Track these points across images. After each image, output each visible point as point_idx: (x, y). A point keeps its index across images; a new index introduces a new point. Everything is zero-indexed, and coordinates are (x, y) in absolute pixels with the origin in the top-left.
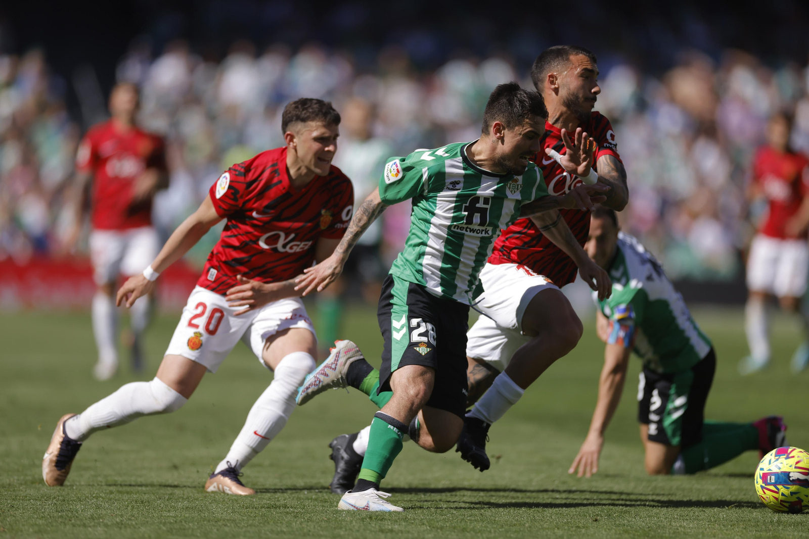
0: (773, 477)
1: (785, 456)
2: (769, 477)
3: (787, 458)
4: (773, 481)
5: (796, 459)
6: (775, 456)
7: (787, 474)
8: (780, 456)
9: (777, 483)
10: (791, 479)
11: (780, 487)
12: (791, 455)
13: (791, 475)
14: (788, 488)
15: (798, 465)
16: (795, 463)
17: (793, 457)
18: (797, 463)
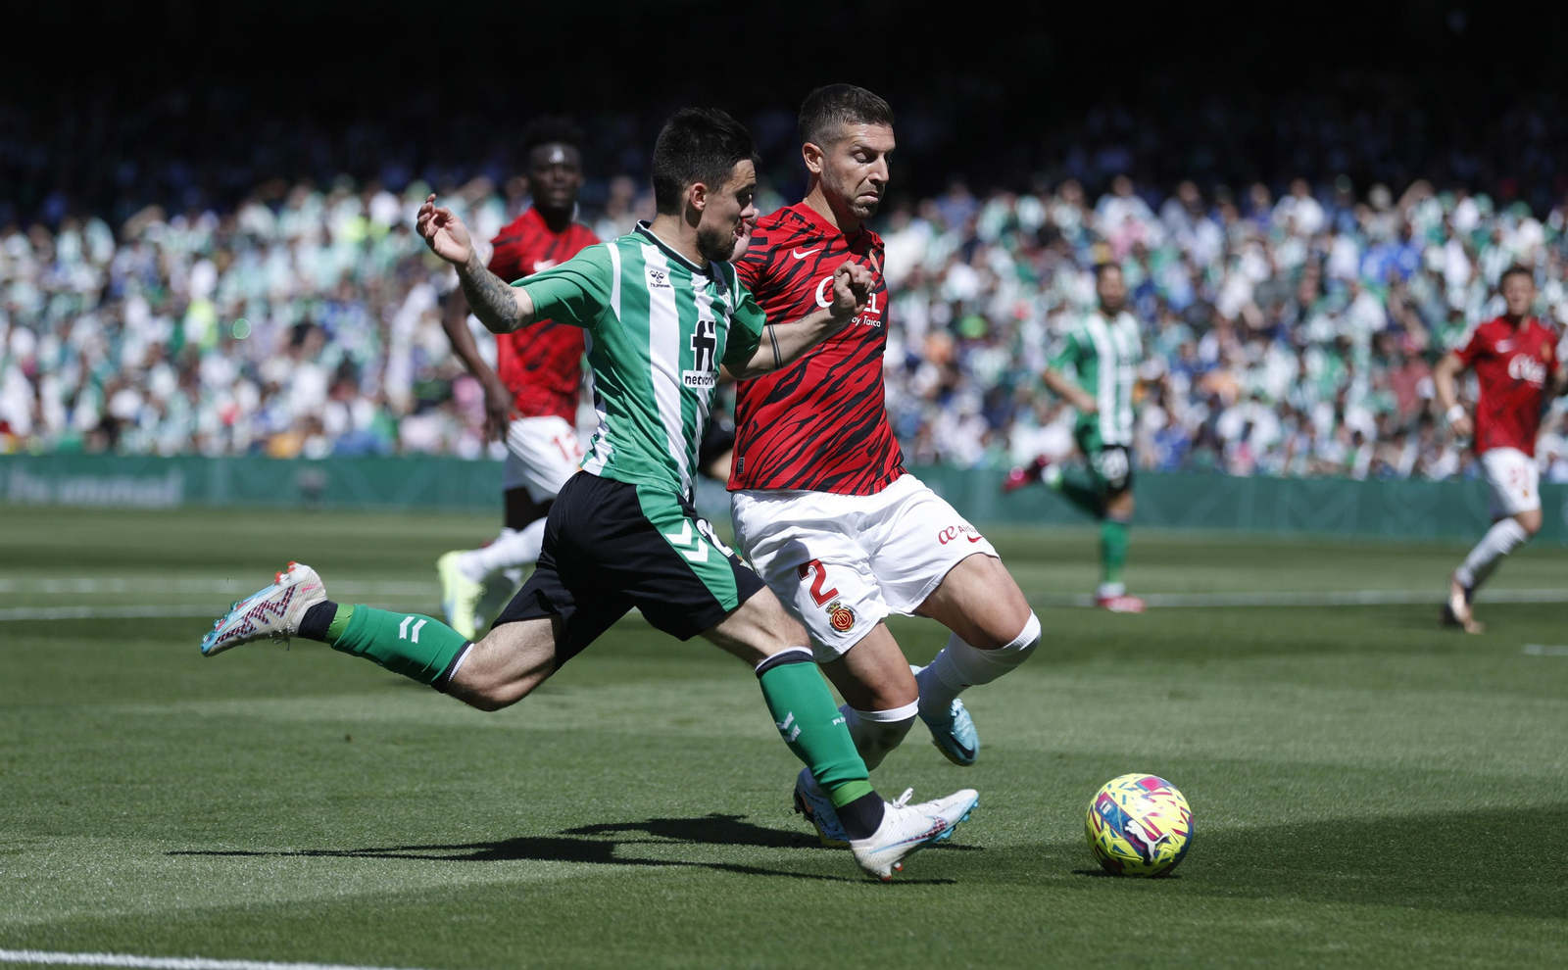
0: (1109, 807)
1: (1145, 793)
2: (1105, 802)
3: (1146, 797)
4: (1105, 812)
5: (1154, 808)
6: (1136, 784)
7: (1127, 819)
8: (1140, 787)
9: (1108, 819)
10: (1127, 828)
11: (1107, 826)
12: (1153, 797)
13: (1130, 823)
14: (1114, 836)
15: (1152, 819)
16: (1149, 812)
17: (1154, 801)
18: (1154, 814)
